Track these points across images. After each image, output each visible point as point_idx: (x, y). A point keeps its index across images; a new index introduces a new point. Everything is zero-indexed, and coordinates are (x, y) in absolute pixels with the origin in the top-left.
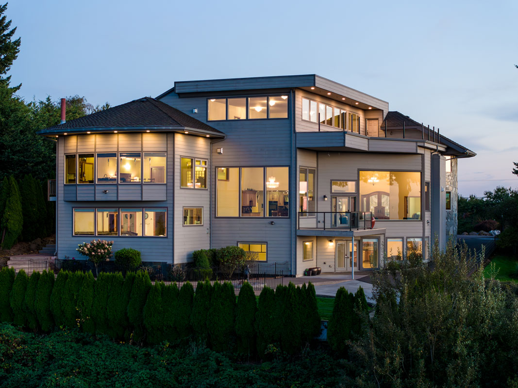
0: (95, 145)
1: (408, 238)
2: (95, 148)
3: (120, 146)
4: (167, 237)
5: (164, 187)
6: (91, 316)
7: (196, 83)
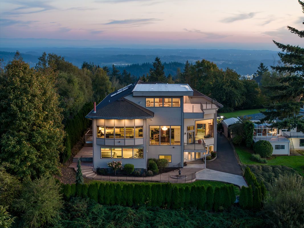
0: (114, 123)
1: (209, 145)
2: (114, 125)
3: (126, 124)
4: (144, 159)
5: (143, 139)
6: (151, 200)
7: (143, 92)
